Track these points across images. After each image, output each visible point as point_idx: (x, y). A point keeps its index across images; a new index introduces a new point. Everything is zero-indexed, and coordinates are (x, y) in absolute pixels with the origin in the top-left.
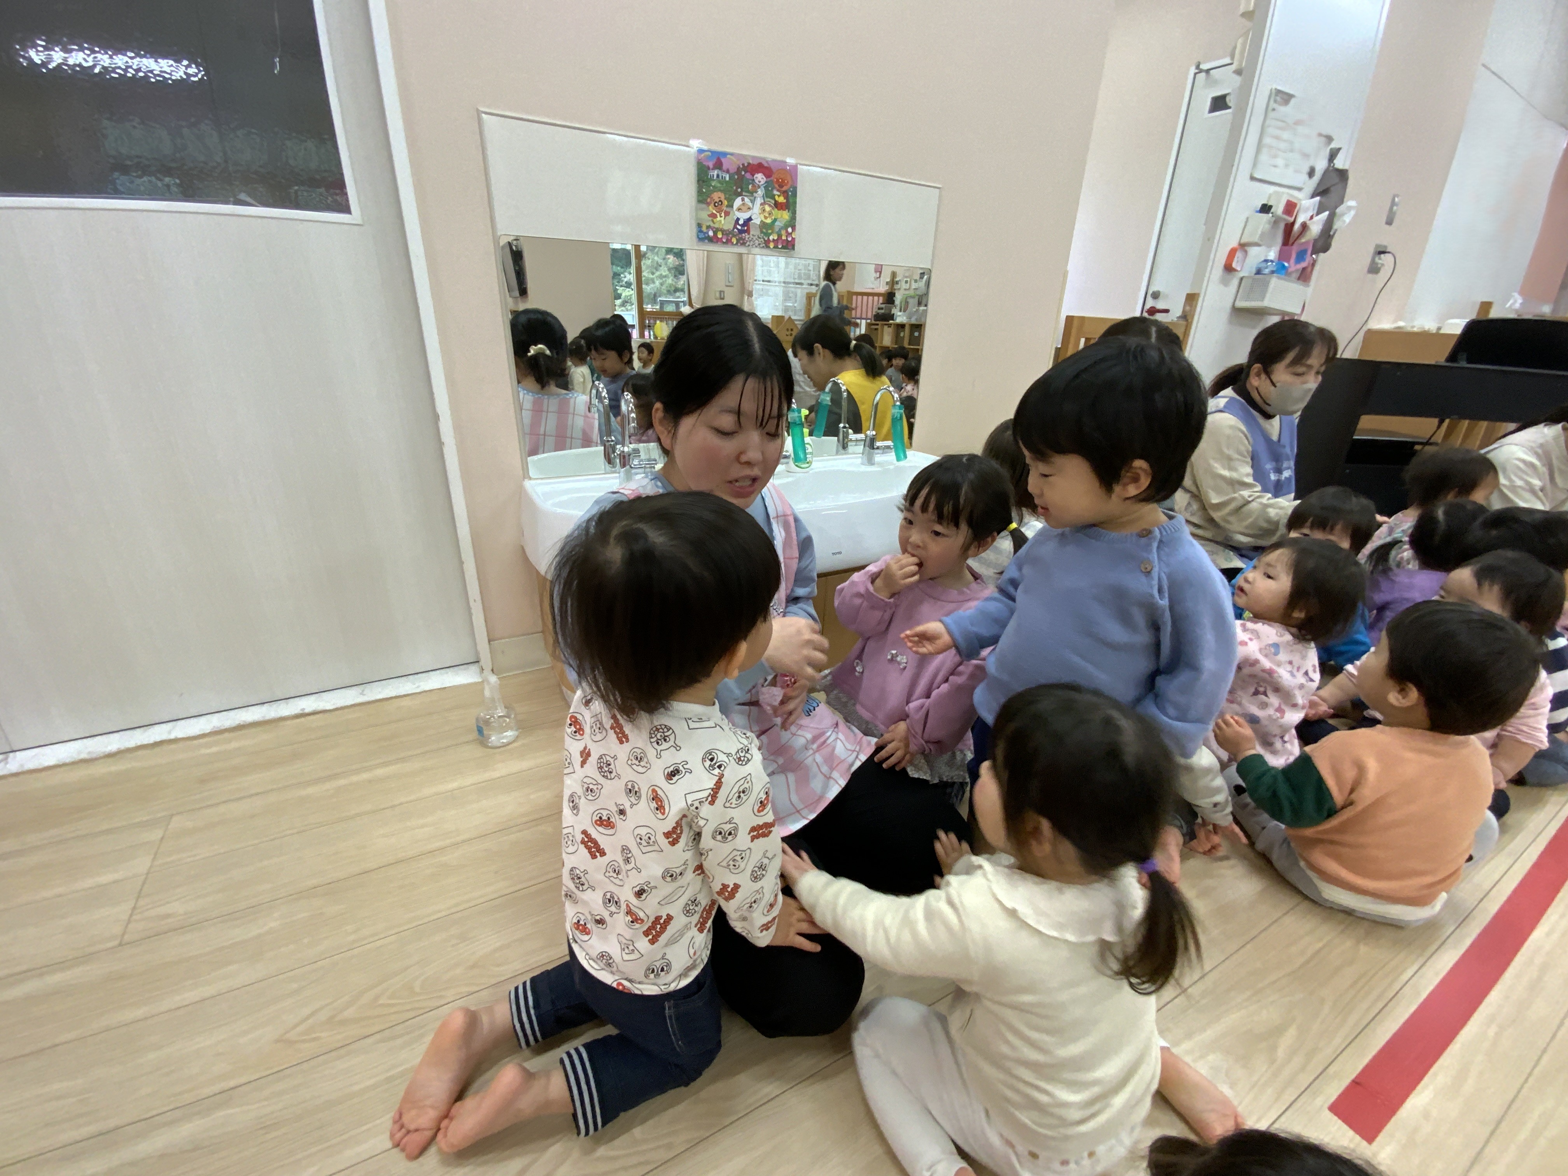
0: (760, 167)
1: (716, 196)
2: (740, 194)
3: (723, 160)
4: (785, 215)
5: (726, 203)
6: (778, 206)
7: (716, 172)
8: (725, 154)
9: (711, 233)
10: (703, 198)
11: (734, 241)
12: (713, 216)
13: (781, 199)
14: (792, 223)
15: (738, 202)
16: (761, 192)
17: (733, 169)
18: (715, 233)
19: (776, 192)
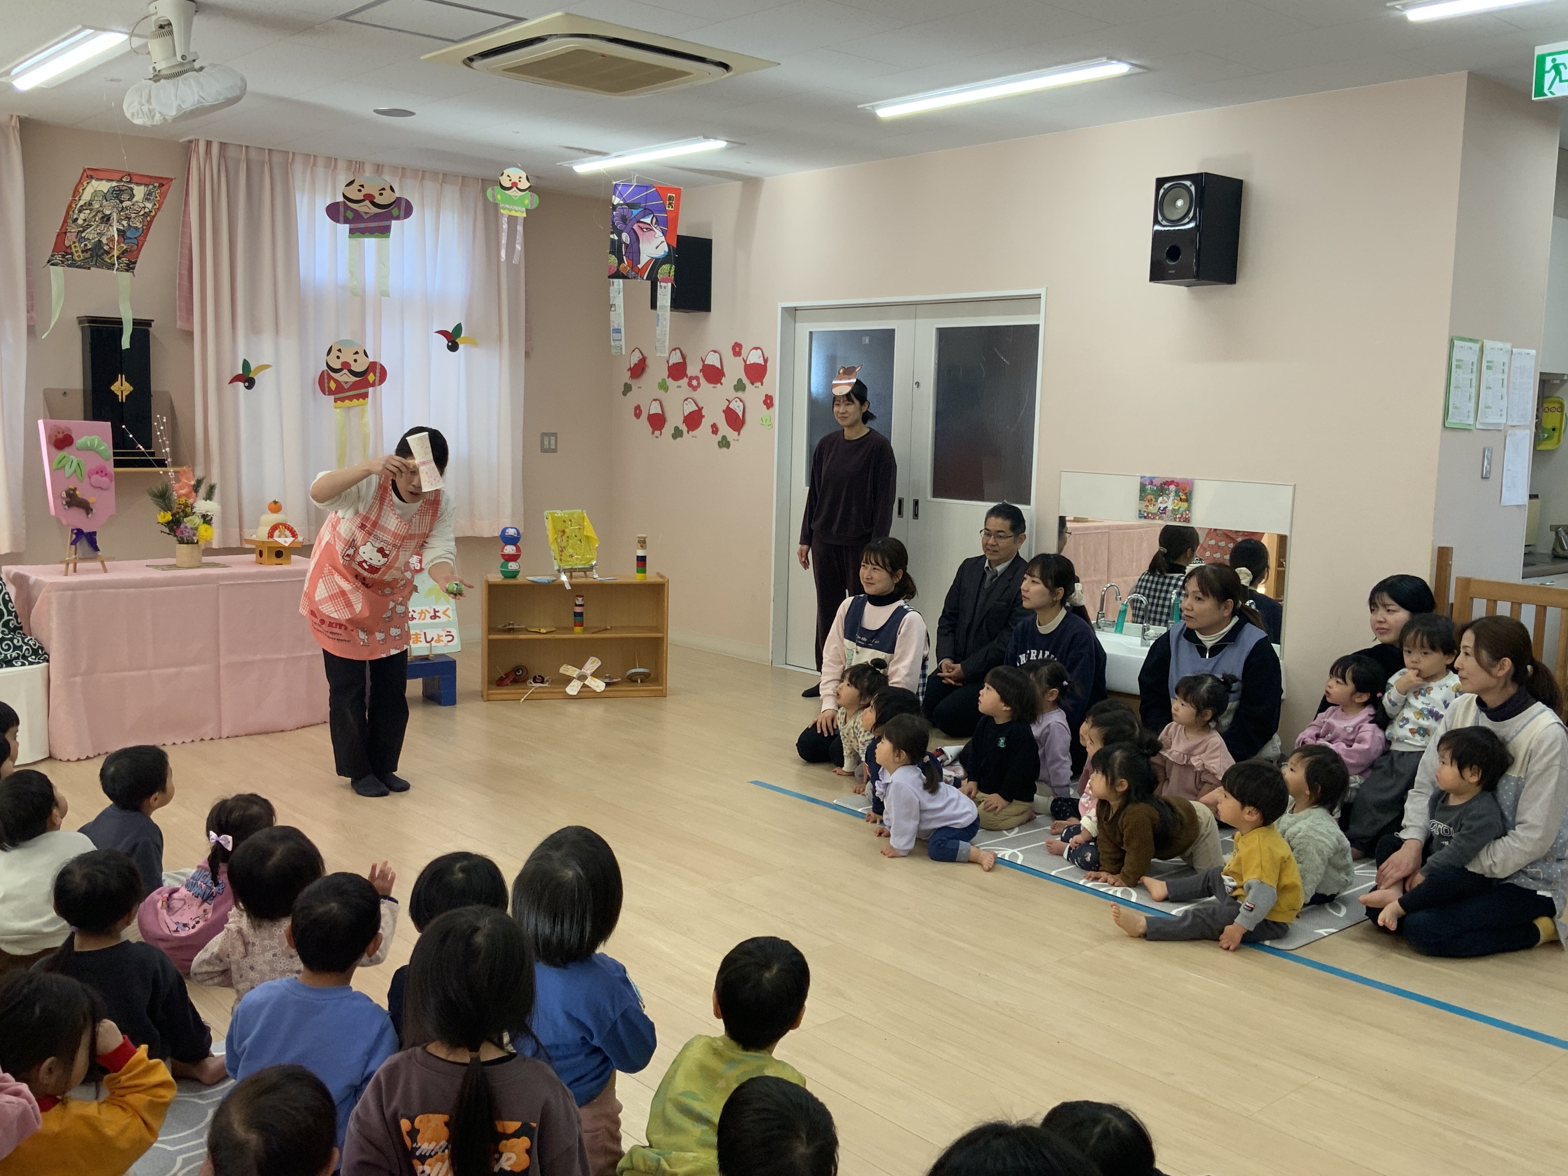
0: (1172, 482)
1: (1149, 497)
2: (1161, 496)
3: (1154, 481)
4: (1185, 505)
5: (1154, 500)
6: (1181, 500)
7: (1149, 487)
8: (1154, 478)
9: (1146, 514)
10: (1142, 499)
11: (1157, 518)
12: (1147, 506)
13: (1184, 497)
14: (1189, 509)
15: (1160, 499)
16: (1172, 494)
17: (1159, 484)
18: (1148, 514)
19: (1181, 494)
